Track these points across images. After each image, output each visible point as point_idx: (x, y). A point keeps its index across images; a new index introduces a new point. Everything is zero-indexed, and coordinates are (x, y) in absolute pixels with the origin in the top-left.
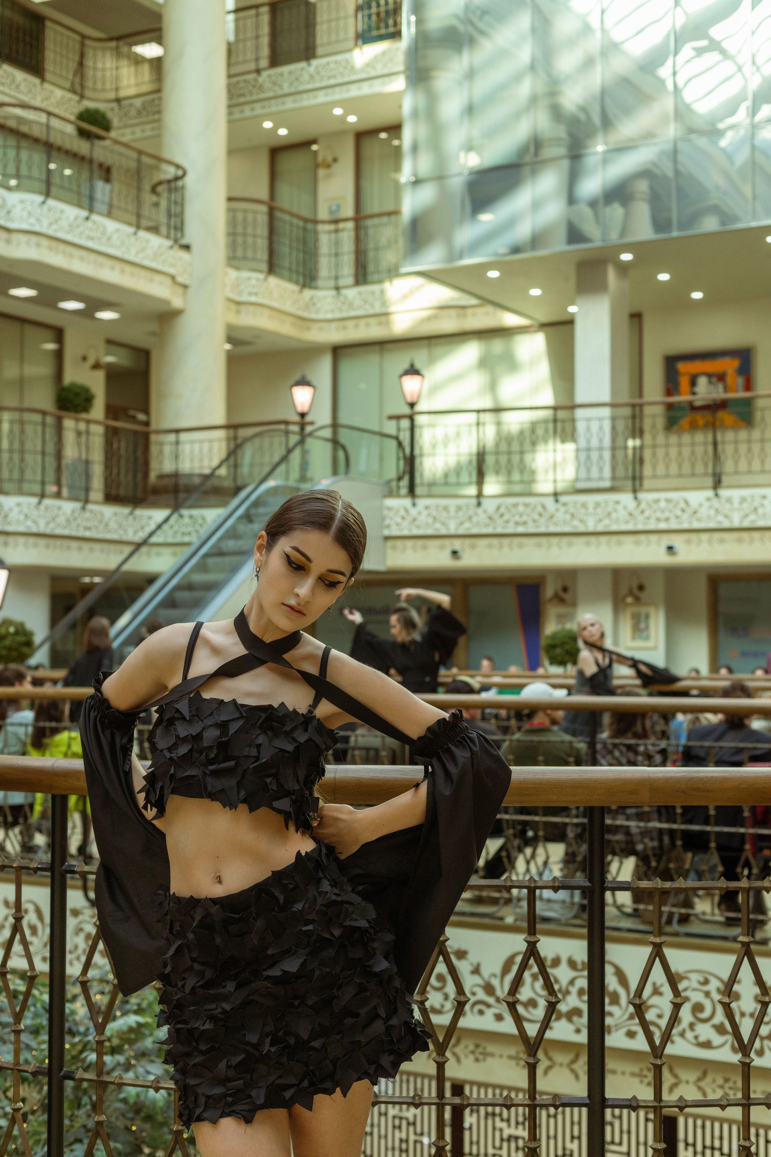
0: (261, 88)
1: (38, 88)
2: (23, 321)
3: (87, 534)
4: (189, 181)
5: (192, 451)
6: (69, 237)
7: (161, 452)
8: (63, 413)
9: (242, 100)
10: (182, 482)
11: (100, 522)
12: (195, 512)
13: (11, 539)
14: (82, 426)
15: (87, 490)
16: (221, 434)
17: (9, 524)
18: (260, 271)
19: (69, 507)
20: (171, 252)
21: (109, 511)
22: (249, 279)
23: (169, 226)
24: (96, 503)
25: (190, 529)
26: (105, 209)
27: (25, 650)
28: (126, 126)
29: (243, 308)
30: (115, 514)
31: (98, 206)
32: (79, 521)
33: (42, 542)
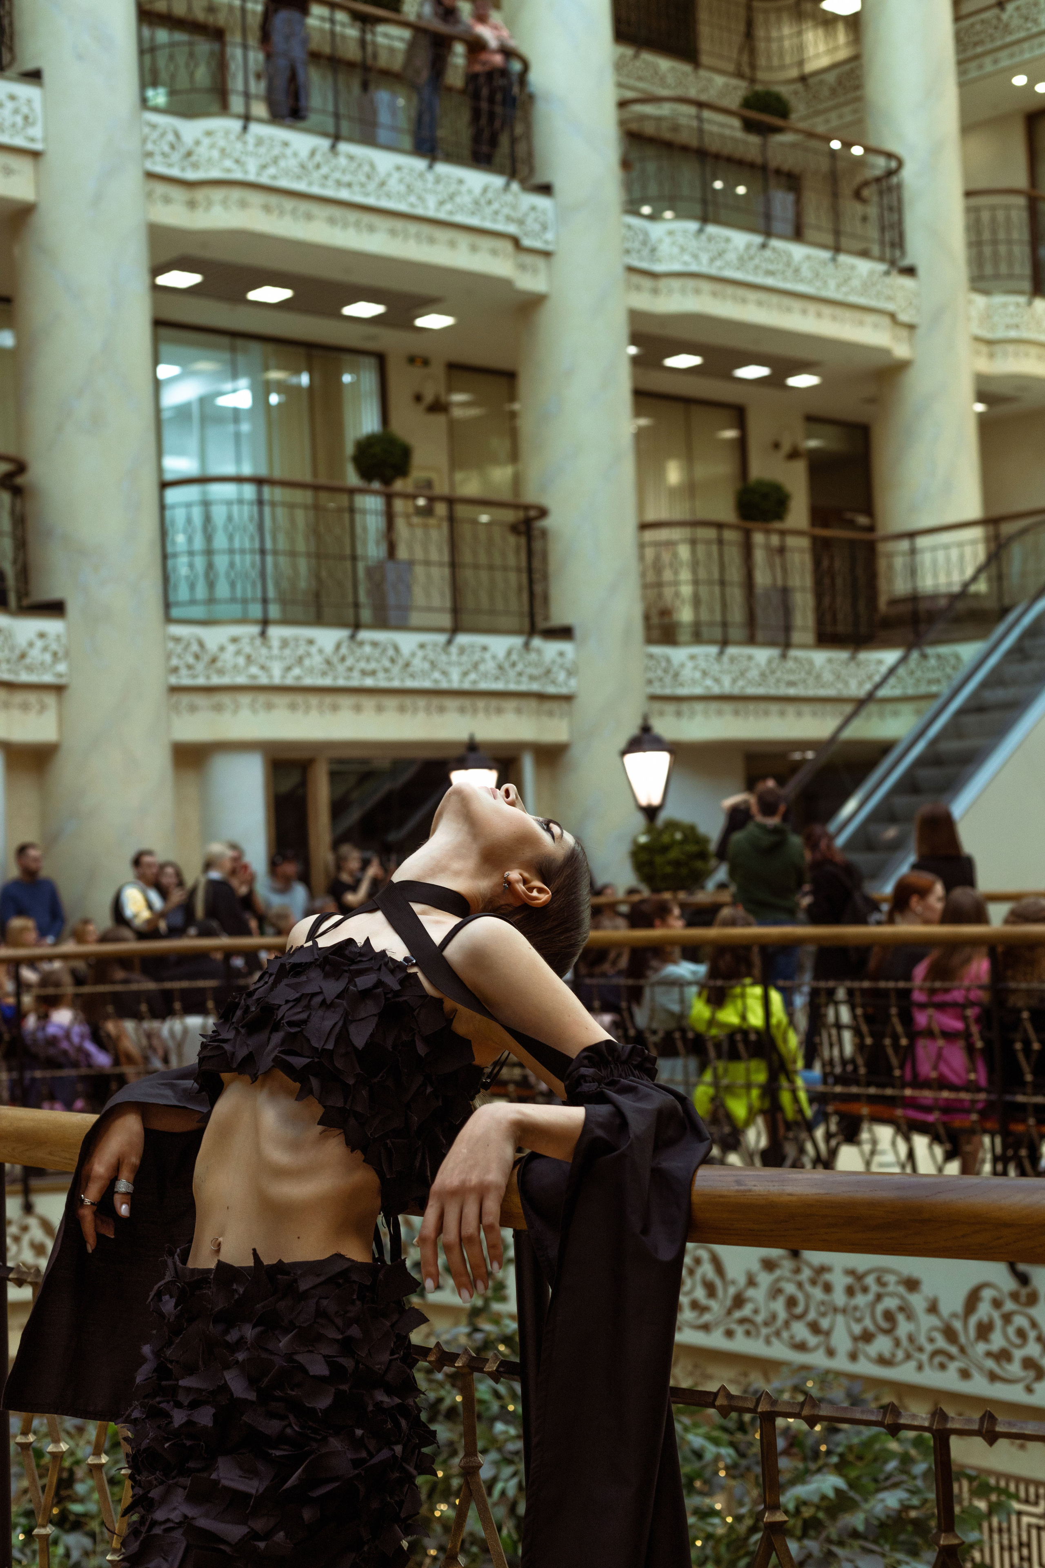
0: (1007, 29)
1: (691, 78)
2: (687, 401)
3: (792, 692)
4: (908, 174)
5: (935, 562)
6: (739, 275)
7: (890, 567)
8: (749, 525)
9: (979, 50)
10: (923, 606)
11: (809, 673)
12: (944, 650)
13: (685, 707)
14: (775, 540)
15: (788, 629)
16: (976, 533)
17: (681, 685)
18: (1020, 292)
19: (762, 655)
20: (888, 280)
21: (820, 657)
22: (1005, 305)
23: (882, 243)
24: (804, 646)
25: (937, 674)
26: (789, 229)
27: (699, 864)
28: (817, 113)
29: (998, 349)
30: (830, 661)
31: (778, 226)
32: (778, 674)
33: (727, 707)
